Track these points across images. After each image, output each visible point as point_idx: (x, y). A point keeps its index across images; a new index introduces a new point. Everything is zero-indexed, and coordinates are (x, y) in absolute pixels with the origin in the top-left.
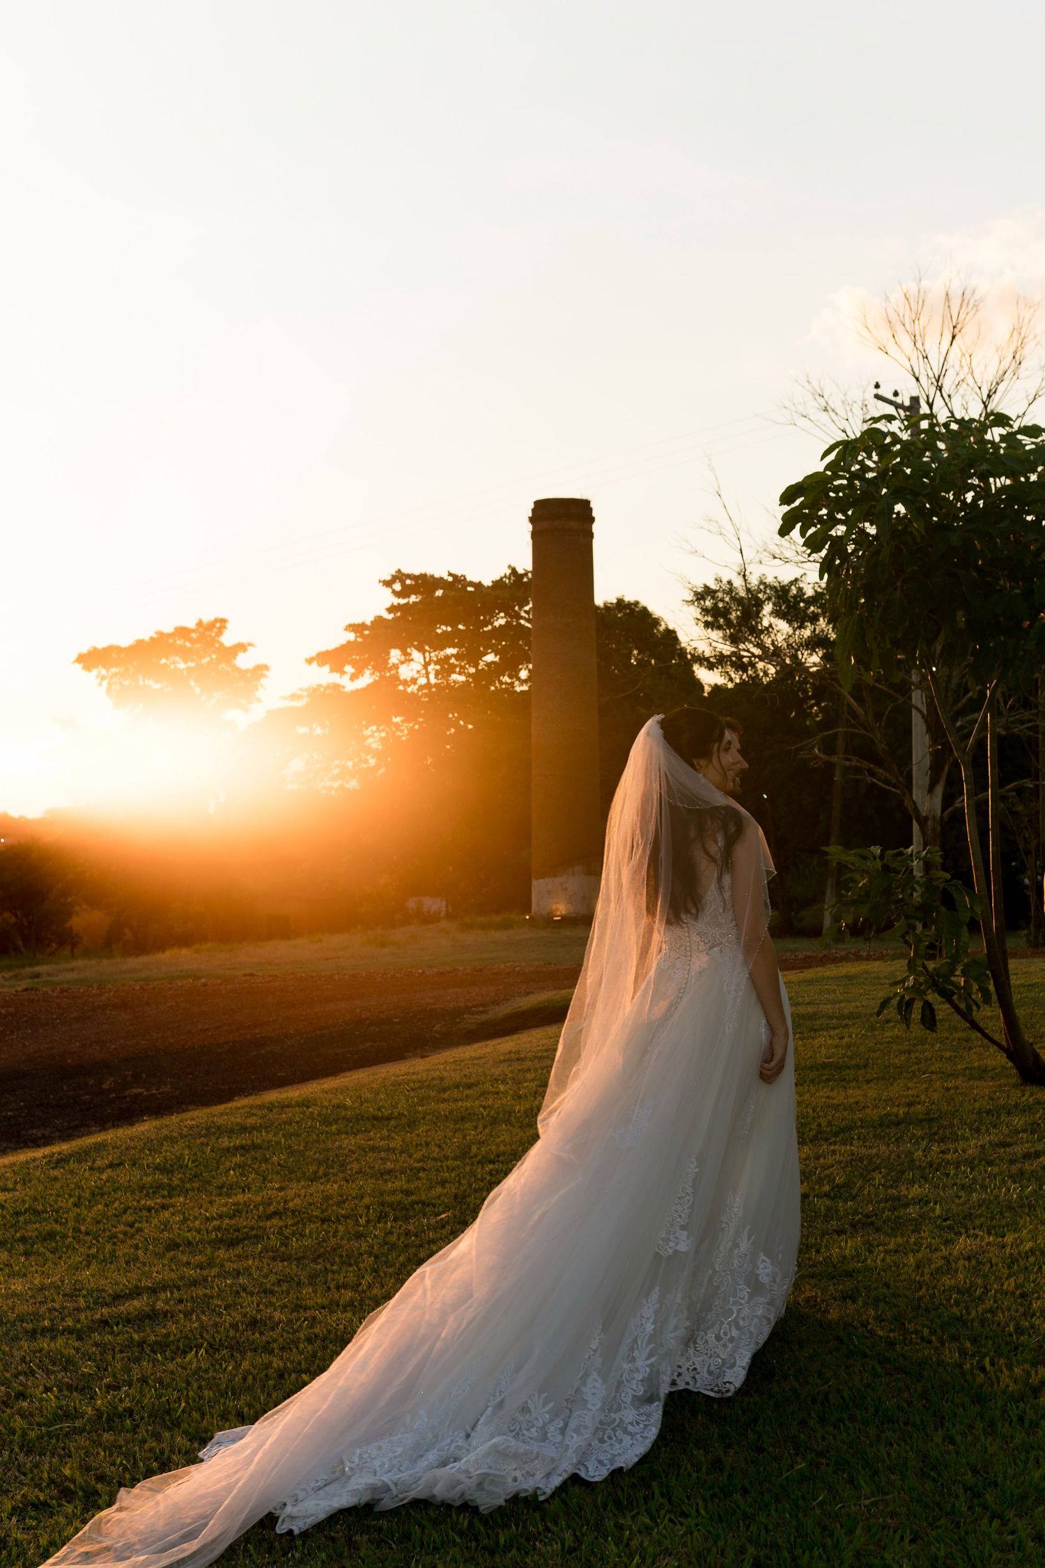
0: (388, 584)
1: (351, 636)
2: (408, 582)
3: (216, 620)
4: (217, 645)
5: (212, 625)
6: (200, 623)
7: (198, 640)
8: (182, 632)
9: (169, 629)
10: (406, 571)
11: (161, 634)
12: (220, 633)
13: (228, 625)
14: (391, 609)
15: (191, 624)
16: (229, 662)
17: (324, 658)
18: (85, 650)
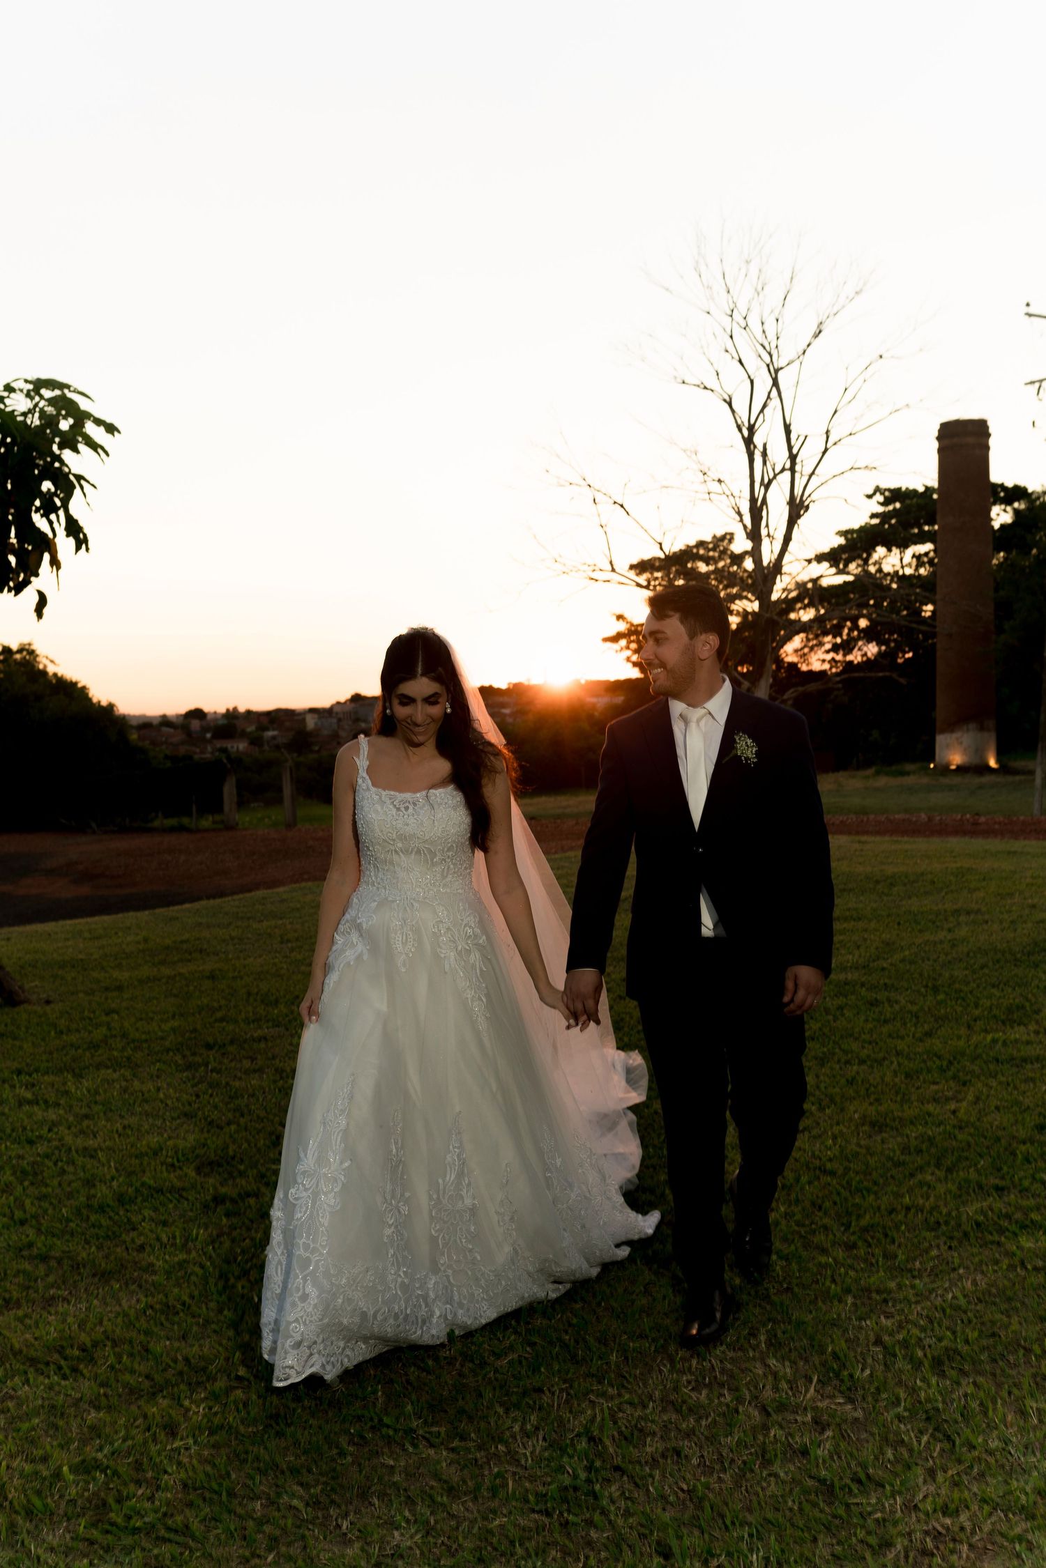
0: (870, 497)
1: (842, 541)
2: (887, 494)
3: (726, 534)
4: (729, 552)
5: (723, 538)
6: (714, 537)
7: (714, 549)
8: (701, 544)
9: (692, 543)
10: (883, 486)
11: (688, 546)
12: (731, 541)
13: (735, 537)
14: (873, 516)
15: (709, 539)
16: (739, 566)
17: (820, 558)
18: (635, 562)
